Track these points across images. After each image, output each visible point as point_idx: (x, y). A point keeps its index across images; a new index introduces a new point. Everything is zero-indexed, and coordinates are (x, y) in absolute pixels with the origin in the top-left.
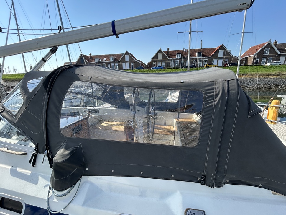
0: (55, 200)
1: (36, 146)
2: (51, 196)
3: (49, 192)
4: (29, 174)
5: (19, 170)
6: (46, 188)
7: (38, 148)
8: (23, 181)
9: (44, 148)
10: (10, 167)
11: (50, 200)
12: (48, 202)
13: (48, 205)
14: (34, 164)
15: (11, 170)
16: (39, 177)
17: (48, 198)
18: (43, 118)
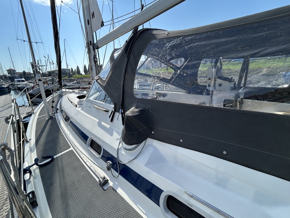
0: (123, 152)
1: (114, 105)
2: (121, 148)
3: (120, 144)
4: (108, 128)
5: (103, 123)
6: (118, 140)
7: (115, 107)
8: (104, 131)
9: (120, 107)
10: (98, 121)
11: (119, 151)
12: (118, 152)
13: (118, 154)
14: (112, 120)
15: (98, 122)
16: (114, 131)
17: (118, 149)
18: (122, 80)
